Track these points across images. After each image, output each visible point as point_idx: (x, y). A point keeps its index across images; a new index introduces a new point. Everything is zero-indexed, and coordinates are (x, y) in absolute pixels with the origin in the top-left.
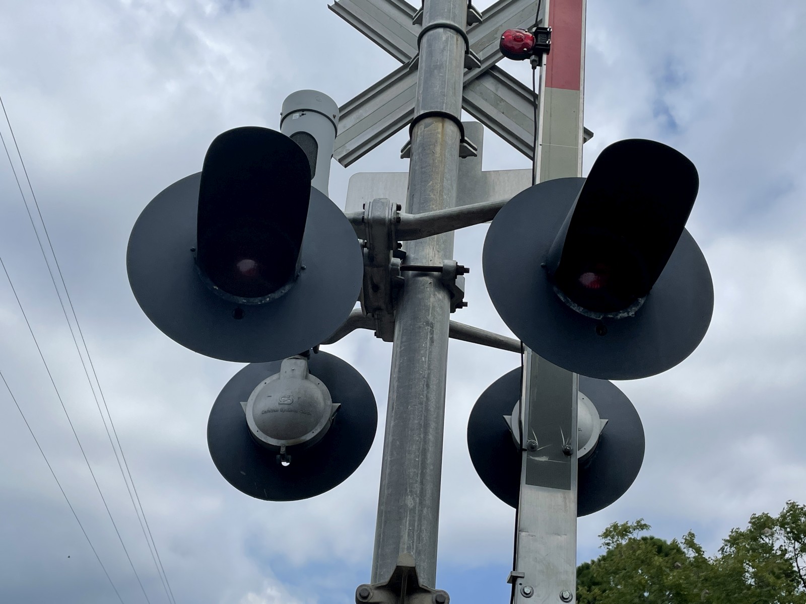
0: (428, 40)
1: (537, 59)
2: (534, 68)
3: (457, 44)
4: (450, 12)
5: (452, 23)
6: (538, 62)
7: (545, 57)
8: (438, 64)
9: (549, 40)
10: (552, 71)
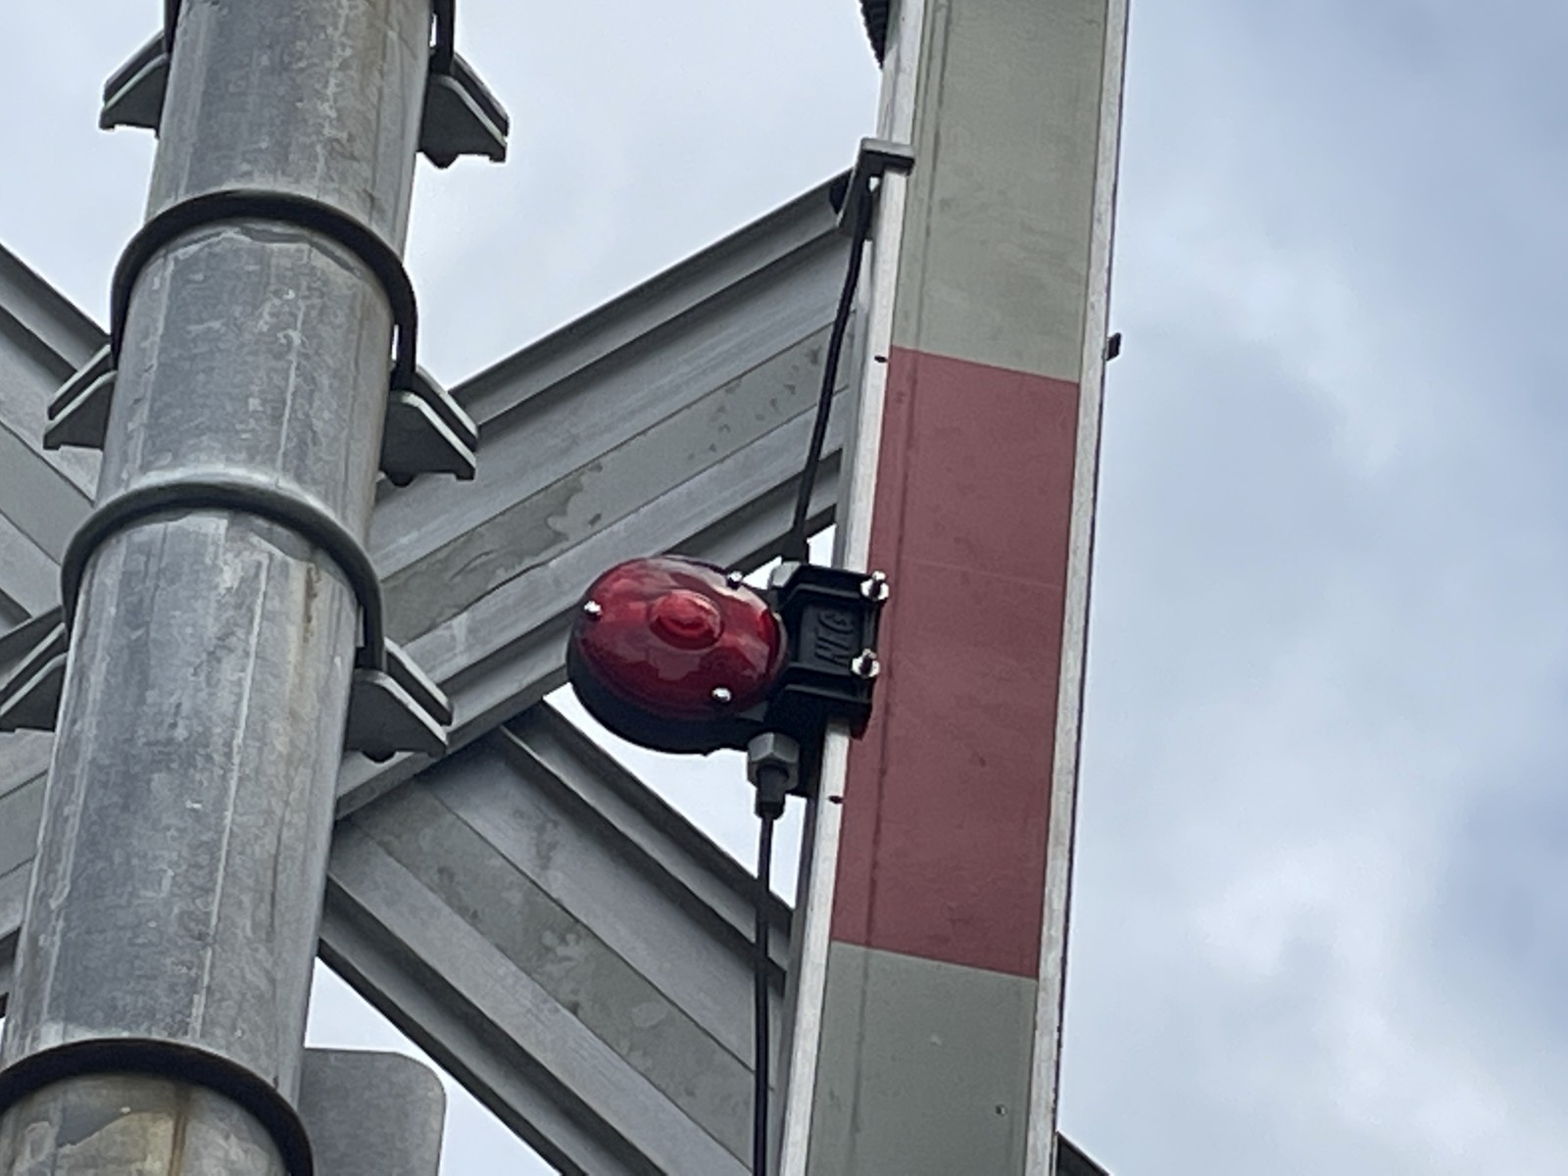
0: (127, 579)
1: (791, 758)
2: (769, 810)
3: (308, 619)
4: (277, 419)
5: (287, 486)
6: (794, 773)
7: (837, 749)
8: (180, 733)
9: (867, 652)
10: (876, 842)
